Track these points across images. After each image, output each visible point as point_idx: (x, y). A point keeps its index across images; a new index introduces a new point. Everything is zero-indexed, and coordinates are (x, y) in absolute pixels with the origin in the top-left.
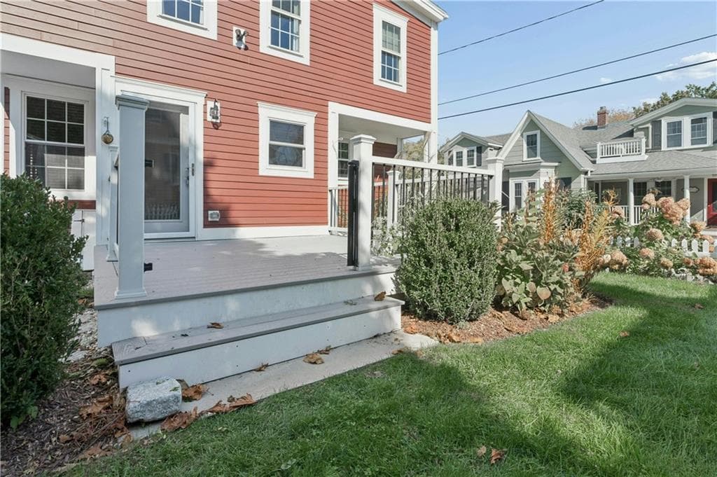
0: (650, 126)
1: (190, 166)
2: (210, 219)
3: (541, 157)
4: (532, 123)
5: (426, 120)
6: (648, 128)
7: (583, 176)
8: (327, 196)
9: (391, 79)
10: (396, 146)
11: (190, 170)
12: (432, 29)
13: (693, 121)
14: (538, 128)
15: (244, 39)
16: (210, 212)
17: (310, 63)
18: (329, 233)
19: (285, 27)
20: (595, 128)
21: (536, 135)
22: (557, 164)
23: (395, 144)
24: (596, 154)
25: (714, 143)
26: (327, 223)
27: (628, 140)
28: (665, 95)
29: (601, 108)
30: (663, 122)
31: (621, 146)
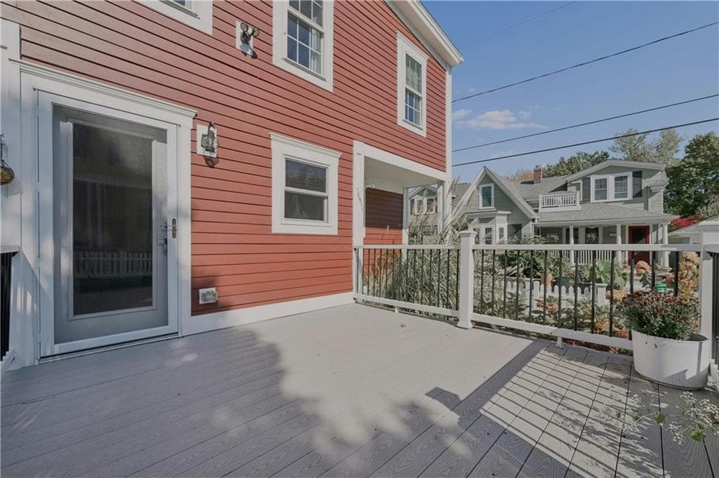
0: (581, 182)
1: (170, 223)
2: (201, 302)
3: (495, 206)
4: (487, 178)
5: (441, 168)
6: (579, 184)
7: (531, 223)
8: (352, 255)
9: (412, 121)
10: (402, 195)
11: (170, 228)
12: (447, 73)
13: (617, 179)
14: (492, 181)
15: (251, 42)
16: (202, 291)
17: (334, 91)
18: (354, 302)
19: (305, 39)
20: (532, 183)
21: (490, 187)
22: (509, 213)
23: (402, 193)
24: (538, 204)
25: (633, 197)
26: (351, 290)
27: (563, 193)
28: (562, 159)
29: (537, 166)
30: (591, 179)
31: (559, 197)
